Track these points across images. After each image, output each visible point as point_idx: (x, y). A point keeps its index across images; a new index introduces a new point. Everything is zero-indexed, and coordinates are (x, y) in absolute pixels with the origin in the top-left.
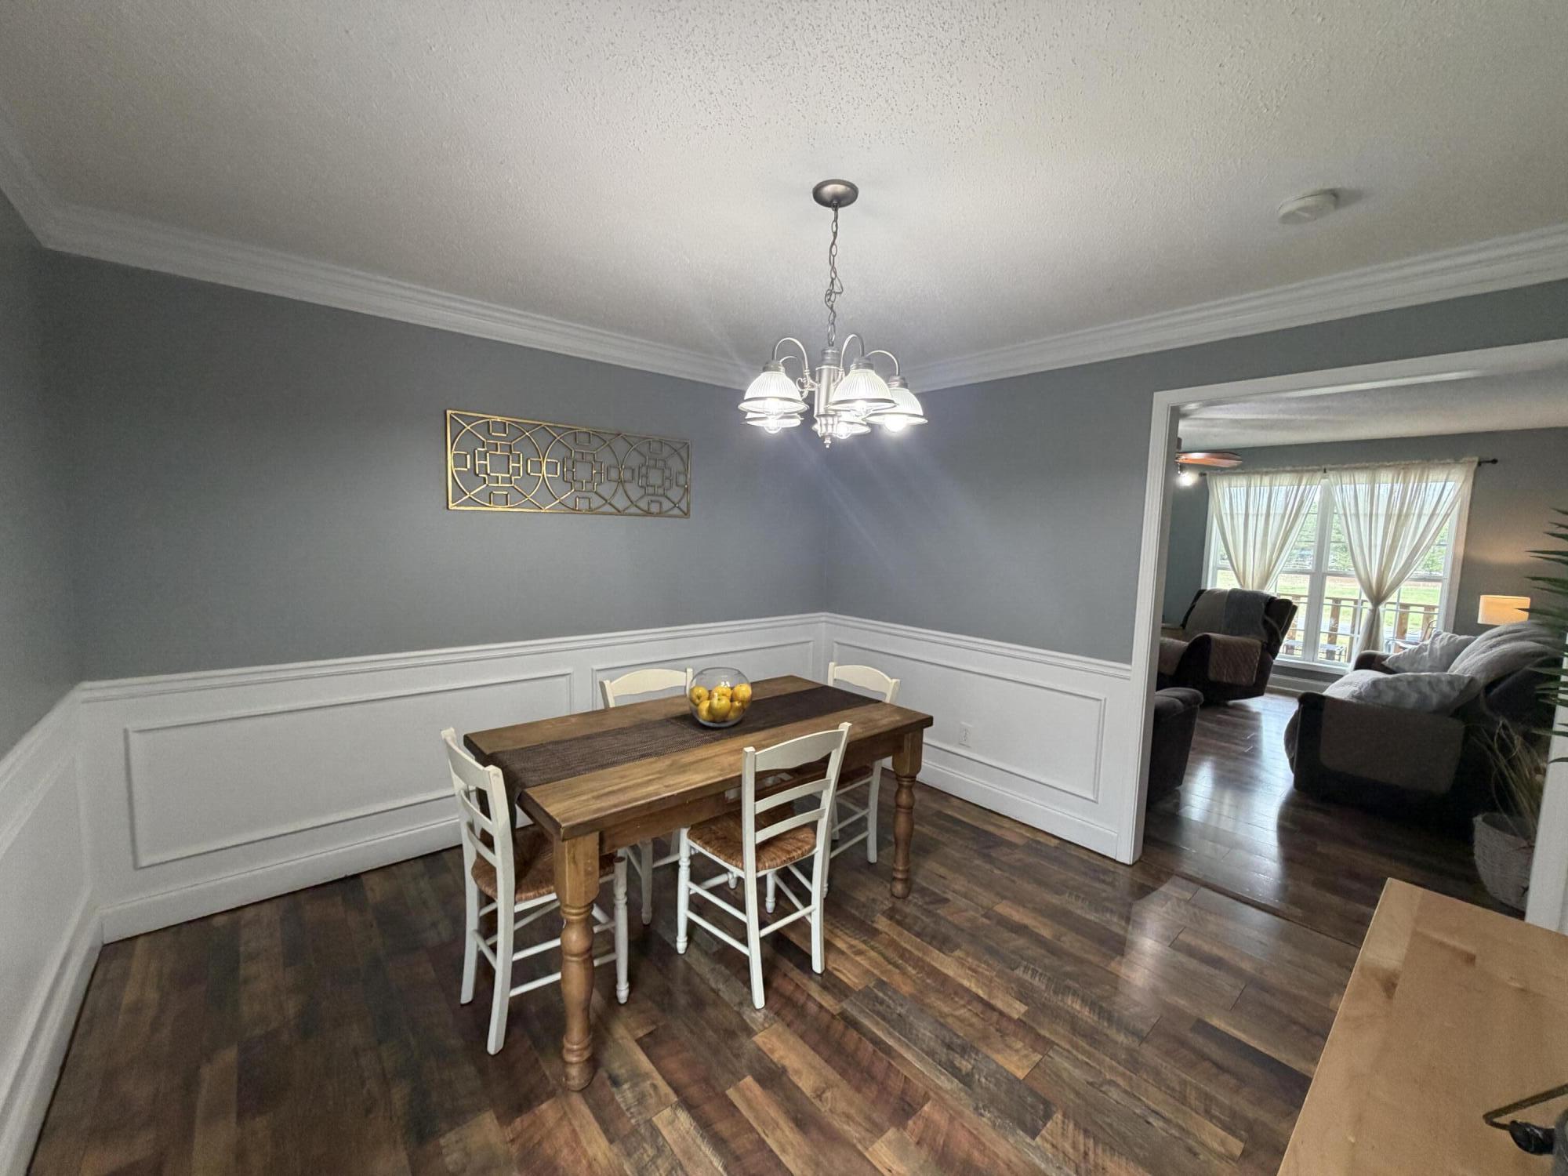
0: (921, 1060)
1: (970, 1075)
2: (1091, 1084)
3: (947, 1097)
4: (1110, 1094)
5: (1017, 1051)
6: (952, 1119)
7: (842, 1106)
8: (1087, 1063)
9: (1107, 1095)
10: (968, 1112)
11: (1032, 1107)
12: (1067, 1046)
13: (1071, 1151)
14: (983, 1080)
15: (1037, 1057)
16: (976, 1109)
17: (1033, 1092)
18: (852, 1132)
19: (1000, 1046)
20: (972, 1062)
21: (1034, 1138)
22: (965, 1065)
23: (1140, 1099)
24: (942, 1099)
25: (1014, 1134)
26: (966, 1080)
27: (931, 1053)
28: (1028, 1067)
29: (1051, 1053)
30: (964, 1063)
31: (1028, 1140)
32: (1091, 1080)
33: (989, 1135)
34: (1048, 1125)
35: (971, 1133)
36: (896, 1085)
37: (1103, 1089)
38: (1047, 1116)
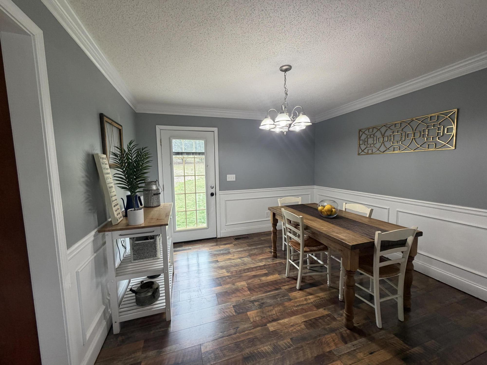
0: (261, 296)
1: (253, 303)
2: (238, 327)
3: (250, 297)
4: (233, 330)
5: (256, 317)
6: (245, 295)
7: (256, 281)
8: (244, 332)
9: (232, 329)
10: (244, 298)
11: (239, 310)
12: (251, 331)
13: (226, 310)
14: (251, 305)
15: (252, 320)
16: (245, 300)
17: (243, 313)
18: (250, 281)
19: (259, 314)
20: (257, 306)
21: (233, 306)
22: (256, 304)
23: (228, 336)
24: (250, 296)
25: (235, 303)
26: (253, 302)
27: (262, 299)
28: (250, 316)
29: (251, 325)
30: (257, 304)
31: (233, 305)
32: (239, 328)
33: (238, 299)
34: (234, 310)
35: (240, 296)
36: (257, 290)
37: (235, 329)
38: (236, 312)
